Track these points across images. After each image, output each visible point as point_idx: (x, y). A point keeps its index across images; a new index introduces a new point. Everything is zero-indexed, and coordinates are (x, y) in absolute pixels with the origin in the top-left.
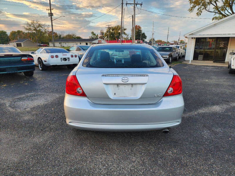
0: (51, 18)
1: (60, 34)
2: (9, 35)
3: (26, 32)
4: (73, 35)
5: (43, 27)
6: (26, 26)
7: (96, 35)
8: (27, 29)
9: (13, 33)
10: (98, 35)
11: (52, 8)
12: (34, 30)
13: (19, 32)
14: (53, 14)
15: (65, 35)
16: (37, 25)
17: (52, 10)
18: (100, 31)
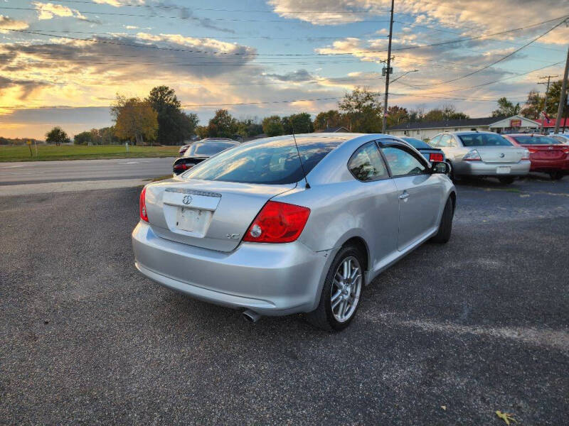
0: (388, 78)
1: (415, 110)
2: (313, 121)
3: (343, 112)
4: (447, 111)
5: (374, 98)
6: (342, 101)
7: (514, 105)
8: (343, 107)
9: (322, 117)
10: (521, 106)
11: (391, 57)
12: (356, 108)
13: (331, 113)
14: (392, 68)
15: (426, 112)
16: (365, 95)
17: (391, 61)
18: (528, 95)
